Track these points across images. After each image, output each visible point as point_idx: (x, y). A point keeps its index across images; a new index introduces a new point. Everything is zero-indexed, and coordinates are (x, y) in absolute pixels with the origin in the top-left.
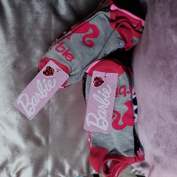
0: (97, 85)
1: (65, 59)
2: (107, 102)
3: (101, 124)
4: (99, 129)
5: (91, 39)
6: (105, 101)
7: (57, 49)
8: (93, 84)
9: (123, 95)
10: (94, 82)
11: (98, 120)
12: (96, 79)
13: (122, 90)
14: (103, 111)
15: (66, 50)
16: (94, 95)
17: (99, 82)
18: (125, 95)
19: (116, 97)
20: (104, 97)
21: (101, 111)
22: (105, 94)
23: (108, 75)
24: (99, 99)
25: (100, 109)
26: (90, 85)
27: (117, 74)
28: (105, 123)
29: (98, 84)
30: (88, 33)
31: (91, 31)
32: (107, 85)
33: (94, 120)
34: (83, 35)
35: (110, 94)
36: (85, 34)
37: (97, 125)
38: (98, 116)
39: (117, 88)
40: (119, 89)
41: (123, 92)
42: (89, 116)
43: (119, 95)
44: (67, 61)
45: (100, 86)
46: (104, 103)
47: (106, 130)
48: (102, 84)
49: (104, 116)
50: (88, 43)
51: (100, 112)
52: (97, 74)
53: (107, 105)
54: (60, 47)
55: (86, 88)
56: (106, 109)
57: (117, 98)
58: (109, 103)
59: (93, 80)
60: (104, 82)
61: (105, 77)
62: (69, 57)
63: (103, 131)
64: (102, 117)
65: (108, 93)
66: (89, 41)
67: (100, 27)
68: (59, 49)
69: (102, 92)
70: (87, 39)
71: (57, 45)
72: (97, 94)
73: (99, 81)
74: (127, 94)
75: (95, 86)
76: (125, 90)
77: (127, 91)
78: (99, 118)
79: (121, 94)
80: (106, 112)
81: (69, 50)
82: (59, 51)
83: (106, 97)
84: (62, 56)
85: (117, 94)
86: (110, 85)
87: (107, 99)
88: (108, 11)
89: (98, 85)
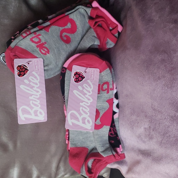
0: (77, 81)
1: (39, 52)
2: (89, 99)
3: (84, 123)
4: (82, 127)
5: (68, 35)
6: (87, 98)
7: (31, 40)
8: (73, 79)
9: (106, 91)
10: (74, 77)
11: (80, 118)
12: (76, 74)
13: (105, 87)
14: (85, 108)
15: (42, 43)
16: (75, 92)
17: (79, 78)
18: (108, 92)
19: (99, 93)
20: (86, 94)
21: (84, 109)
22: (86, 90)
23: (89, 70)
24: (80, 96)
25: (82, 106)
26: (70, 80)
27: (98, 70)
28: (88, 121)
29: (78, 79)
30: (66, 27)
31: (69, 26)
32: (89, 81)
33: (77, 119)
34: (61, 28)
35: (92, 91)
36: (63, 28)
37: (80, 123)
38: (80, 114)
39: (99, 85)
40: (101, 85)
41: (106, 89)
42: (71, 114)
43: (101, 92)
44: (41, 53)
45: (81, 82)
46: (86, 100)
47: (90, 128)
48: (82, 80)
49: (87, 114)
50: (65, 38)
51: (82, 109)
52: (76, 69)
53: (89, 102)
54: (36, 38)
55: (65, 85)
56: (88, 106)
57: (99, 95)
58: (92, 100)
59: (73, 75)
60: (84, 77)
61: (86, 72)
62: (44, 50)
63: (87, 129)
64: (84, 115)
65: (90, 90)
66: (66, 36)
67: (78, 23)
68: (34, 39)
69: (83, 88)
70: (64, 34)
71: (33, 35)
72: (78, 90)
73: (79, 76)
74: (110, 91)
75: (75, 82)
76: (108, 87)
77: (110, 88)
78: (82, 117)
79: (103, 90)
80: (89, 110)
81: (45, 43)
82: (33, 42)
83: (88, 94)
84: (36, 47)
85: (99, 91)
86: (91, 81)
87: (89, 95)
88: (89, 7)
89: (79, 81)
